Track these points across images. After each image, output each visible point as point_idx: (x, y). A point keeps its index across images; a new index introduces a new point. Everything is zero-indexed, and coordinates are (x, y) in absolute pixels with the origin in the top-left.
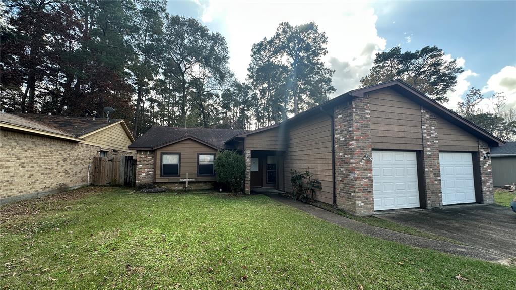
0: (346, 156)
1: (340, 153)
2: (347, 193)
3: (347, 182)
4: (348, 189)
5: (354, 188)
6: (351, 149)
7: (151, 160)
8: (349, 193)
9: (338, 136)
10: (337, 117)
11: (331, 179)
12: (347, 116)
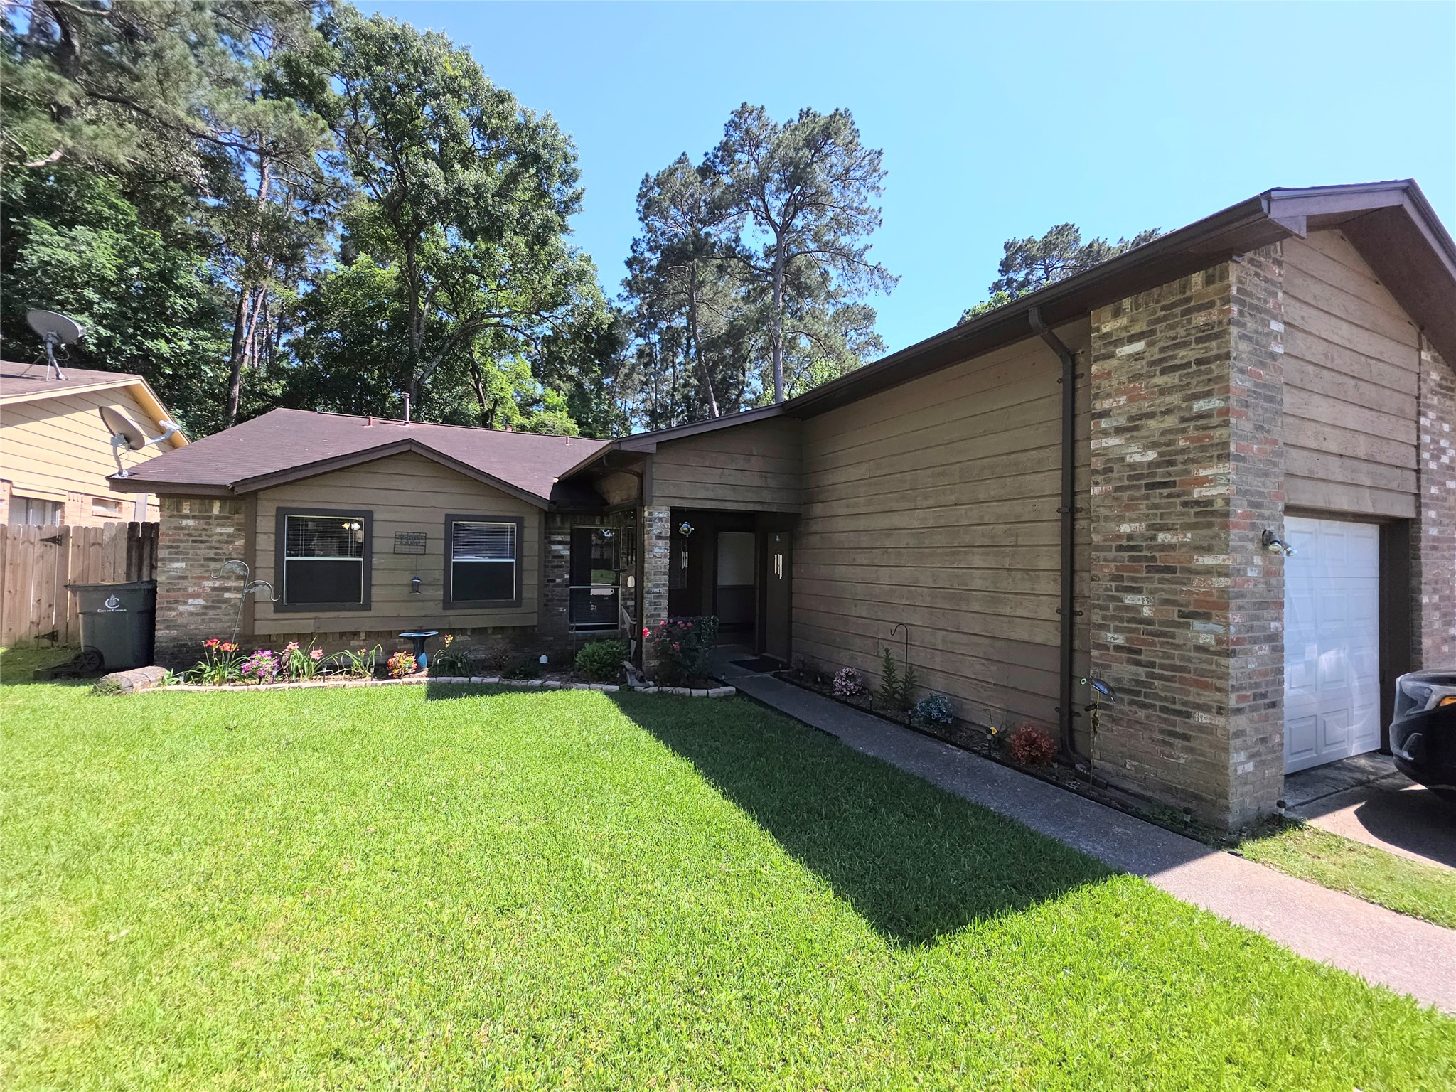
0: (1163, 537)
1: (1121, 519)
2: (1163, 709)
3: (1167, 656)
4: (1165, 689)
5: (1219, 690)
6: (1208, 502)
7: (230, 539)
8: (1178, 713)
9: (1114, 441)
10: (1111, 356)
11: (1050, 636)
12: (1184, 345)
